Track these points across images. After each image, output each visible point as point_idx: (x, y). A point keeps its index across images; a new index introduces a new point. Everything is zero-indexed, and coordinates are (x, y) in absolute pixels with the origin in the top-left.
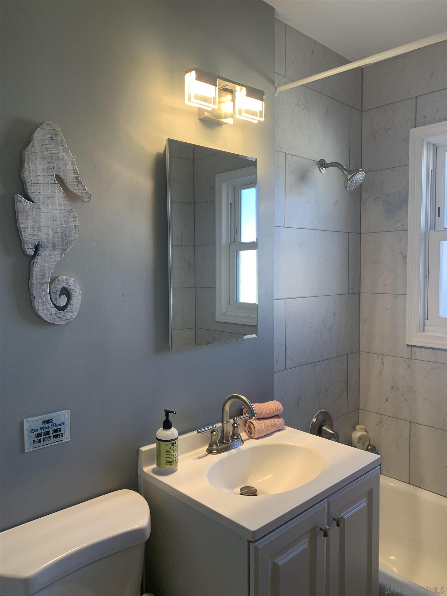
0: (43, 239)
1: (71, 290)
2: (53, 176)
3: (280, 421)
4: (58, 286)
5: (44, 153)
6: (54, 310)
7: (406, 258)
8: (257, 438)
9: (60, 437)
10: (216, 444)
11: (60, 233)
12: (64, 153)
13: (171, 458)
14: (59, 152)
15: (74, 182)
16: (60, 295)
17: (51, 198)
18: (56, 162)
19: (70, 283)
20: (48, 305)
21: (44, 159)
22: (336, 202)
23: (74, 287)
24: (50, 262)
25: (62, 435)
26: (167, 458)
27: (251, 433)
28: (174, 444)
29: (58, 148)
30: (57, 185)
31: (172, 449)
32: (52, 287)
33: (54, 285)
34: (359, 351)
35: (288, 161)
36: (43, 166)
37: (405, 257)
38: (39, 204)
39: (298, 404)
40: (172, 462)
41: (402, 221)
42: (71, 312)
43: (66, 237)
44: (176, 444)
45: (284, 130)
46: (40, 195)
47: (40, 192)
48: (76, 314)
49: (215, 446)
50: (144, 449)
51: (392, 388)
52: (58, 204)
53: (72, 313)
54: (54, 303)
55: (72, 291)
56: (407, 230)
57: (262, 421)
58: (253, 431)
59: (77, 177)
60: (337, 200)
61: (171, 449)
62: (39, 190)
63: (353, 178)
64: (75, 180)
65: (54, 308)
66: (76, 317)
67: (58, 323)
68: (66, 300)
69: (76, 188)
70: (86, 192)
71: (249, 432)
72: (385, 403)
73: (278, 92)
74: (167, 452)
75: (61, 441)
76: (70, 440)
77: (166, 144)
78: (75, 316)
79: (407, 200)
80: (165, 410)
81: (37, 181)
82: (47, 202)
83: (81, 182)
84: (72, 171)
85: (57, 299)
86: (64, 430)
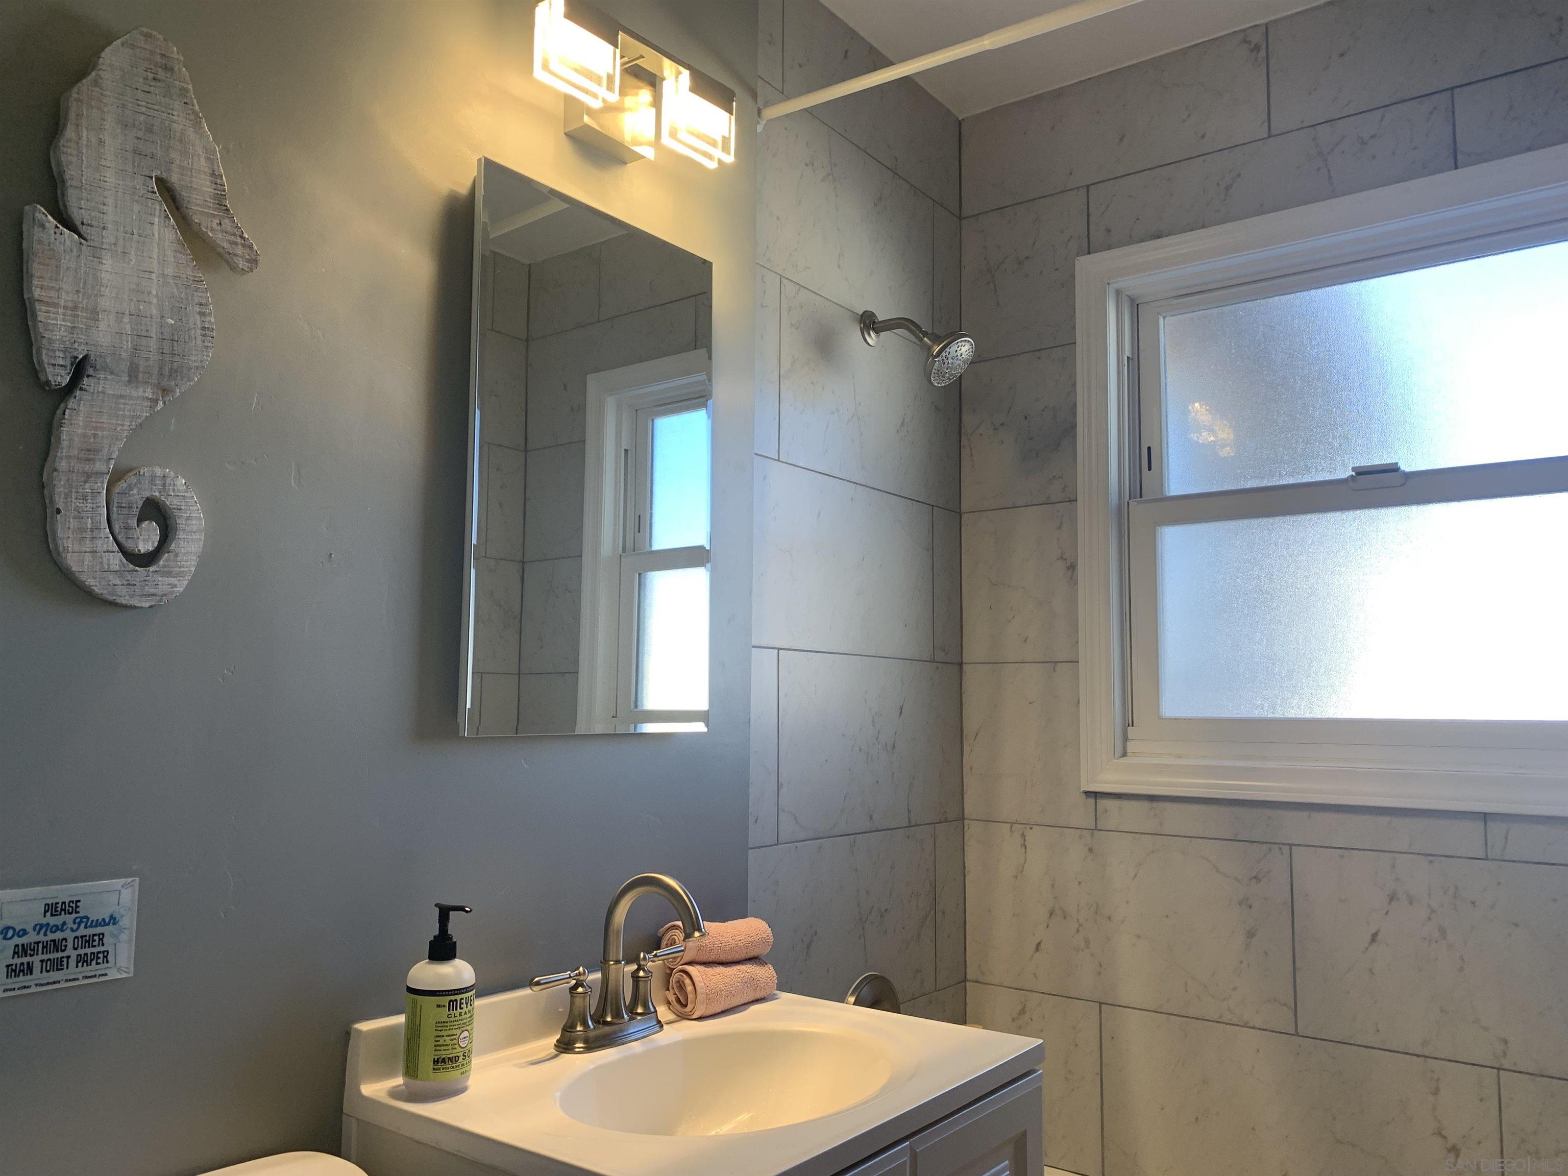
0: (102, 346)
1: (174, 509)
2: (148, 177)
3: (765, 973)
4: (135, 491)
5: (128, 109)
6: (116, 560)
7: (1074, 570)
8: (700, 1019)
9: (99, 963)
10: (585, 1024)
11: (154, 338)
12: (189, 123)
13: (450, 1047)
14: (174, 117)
15: (210, 207)
16: (139, 521)
17: (136, 237)
18: (161, 141)
19: (174, 489)
20: (100, 542)
21: (126, 126)
22: (903, 424)
23: (183, 504)
24: (118, 416)
25: (106, 957)
26: (440, 1046)
27: (684, 1003)
28: (461, 1004)
29: (171, 107)
30: (159, 207)
31: (456, 1019)
32: (117, 489)
33: (125, 485)
34: (963, 819)
35: (786, 297)
36: (121, 144)
37: (1072, 567)
38: (98, 246)
39: (808, 947)
40: (454, 1061)
41: (1061, 477)
42: (169, 574)
43: (173, 354)
44: (469, 1005)
45: (778, 218)
46: (104, 222)
47: (104, 213)
48: (186, 583)
49: (581, 1029)
50: (364, 1026)
51: (1051, 913)
52: (158, 258)
53: (172, 577)
54: (119, 537)
55: (176, 513)
56: (1074, 501)
57: (714, 968)
58: (691, 997)
59: (221, 196)
60: (904, 419)
61: (453, 1019)
62: (101, 206)
63: (947, 352)
64: (214, 203)
65: (118, 552)
66: (183, 591)
67: (127, 602)
68: (156, 535)
69: (215, 226)
70: (243, 241)
71: (678, 1000)
72: (1032, 956)
73: (765, 122)
74: (440, 1029)
75: (100, 975)
76: (131, 975)
77: (476, 174)
78: (182, 589)
79: (1074, 427)
80: (436, 905)
81: (100, 180)
82: (124, 247)
83: (232, 214)
84: (207, 178)
85: (127, 528)
86: (112, 941)
